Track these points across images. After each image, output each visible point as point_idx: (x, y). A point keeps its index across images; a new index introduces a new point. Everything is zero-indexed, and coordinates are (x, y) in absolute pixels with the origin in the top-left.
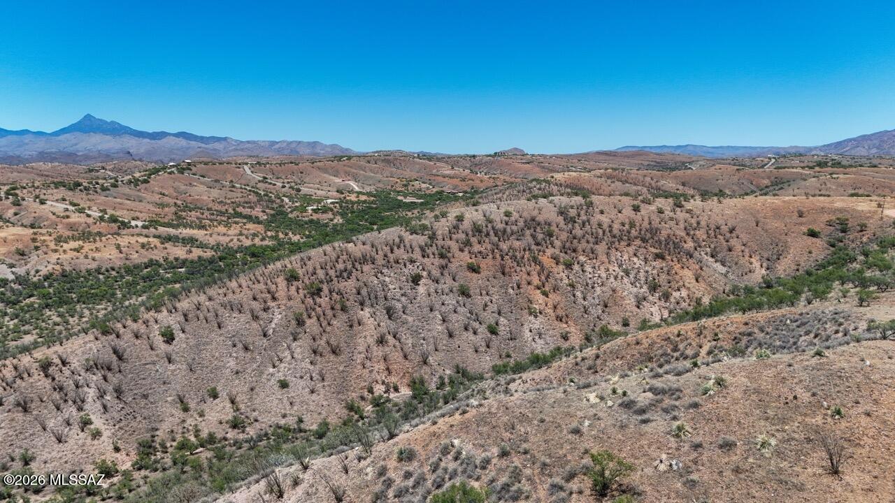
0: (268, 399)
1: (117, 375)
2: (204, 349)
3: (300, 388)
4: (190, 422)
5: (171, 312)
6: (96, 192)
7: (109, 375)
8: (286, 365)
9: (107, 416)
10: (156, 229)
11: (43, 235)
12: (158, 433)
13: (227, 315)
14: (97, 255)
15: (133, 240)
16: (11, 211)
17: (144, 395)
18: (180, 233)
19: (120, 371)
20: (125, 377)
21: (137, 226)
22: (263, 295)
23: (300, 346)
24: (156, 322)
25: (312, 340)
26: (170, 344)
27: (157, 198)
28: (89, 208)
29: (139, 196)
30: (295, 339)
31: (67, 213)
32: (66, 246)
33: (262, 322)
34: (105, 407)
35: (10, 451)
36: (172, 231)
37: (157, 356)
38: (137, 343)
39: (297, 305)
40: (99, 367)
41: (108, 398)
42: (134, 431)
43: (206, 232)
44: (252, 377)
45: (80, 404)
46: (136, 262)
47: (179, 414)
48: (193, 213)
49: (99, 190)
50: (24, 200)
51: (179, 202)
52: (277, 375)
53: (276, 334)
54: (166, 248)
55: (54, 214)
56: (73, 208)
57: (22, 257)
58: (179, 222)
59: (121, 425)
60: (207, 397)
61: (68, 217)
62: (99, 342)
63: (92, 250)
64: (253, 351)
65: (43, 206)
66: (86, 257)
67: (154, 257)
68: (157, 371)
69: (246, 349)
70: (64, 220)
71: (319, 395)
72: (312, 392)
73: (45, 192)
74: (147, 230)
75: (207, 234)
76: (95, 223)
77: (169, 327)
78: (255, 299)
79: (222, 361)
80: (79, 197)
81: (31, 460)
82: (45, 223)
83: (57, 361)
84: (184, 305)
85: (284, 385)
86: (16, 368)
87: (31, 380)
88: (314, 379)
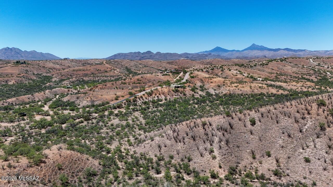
0: (297, 166)
1: (229, 134)
2: (268, 132)
3: (317, 165)
4: (255, 165)
5: (256, 112)
6: (248, 68)
7: (225, 133)
8: (311, 150)
9: (220, 151)
10: (267, 81)
11: (227, 81)
12: (239, 165)
13: (283, 117)
14: (242, 89)
15: (256, 85)
16: (220, 73)
17: (238, 146)
18: (276, 84)
19: (230, 133)
20: (232, 136)
21: (259, 80)
22: (303, 111)
23: (321, 142)
24: (249, 115)
25: (329, 140)
26: (253, 126)
27: (270, 71)
28: (244, 73)
29: (263, 70)
30: (318, 137)
31: (237, 74)
32: (233, 85)
33: (300, 124)
34: (220, 147)
35: (186, 154)
36: (273, 83)
37: (247, 130)
38: (239, 123)
39: (322, 119)
40: (222, 129)
41: (223, 143)
42: (230, 161)
43: (287, 84)
44: (290, 152)
45: (212, 143)
46: (256, 93)
47: (251, 159)
48: (283, 77)
49: (249, 67)
50: (224, 69)
51: (278, 72)
52: (304, 154)
53: (308, 132)
54: (269, 89)
55: (233, 74)
56: (239, 73)
57: (219, 87)
58: (277, 79)
59: (225, 156)
60: (265, 155)
61: (237, 75)
62: (225, 119)
63: (241, 87)
64: (293, 138)
65: (230, 72)
66: (238, 89)
67: (263, 92)
68: (245, 137)
69: (289, 136)
70: (235, 77)
71: (329, 172)
72: (325, 169)
73: (231, 67)
74: (263, 82)
75: (287, 85)
76: (245, 78)
77: (254, 118)
78: (298, 112)
79: (276, 139)
80: (242, 69)
81: (191, 160)
82: (229, 77)
83: (208, 123)
84: (263, 110)
85: (307, 160)
86: (195, 123)
87: (199, 129)
88: (327, 162)
